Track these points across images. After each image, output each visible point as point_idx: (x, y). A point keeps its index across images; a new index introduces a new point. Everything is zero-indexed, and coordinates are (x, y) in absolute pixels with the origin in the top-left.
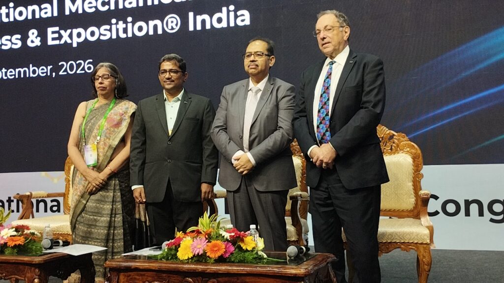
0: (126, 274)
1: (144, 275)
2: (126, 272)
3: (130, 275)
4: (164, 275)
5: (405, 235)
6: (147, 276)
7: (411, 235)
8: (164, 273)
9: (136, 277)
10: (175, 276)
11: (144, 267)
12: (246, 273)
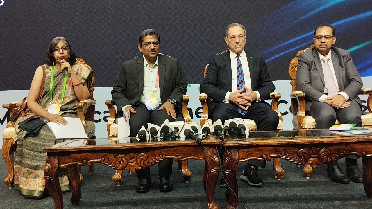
0: (244, 150)
1: (262, 150)
3: (249, 151)
4: (281, 149)
8: (281, 147)
9: (254, 152)
10: (291, 148)
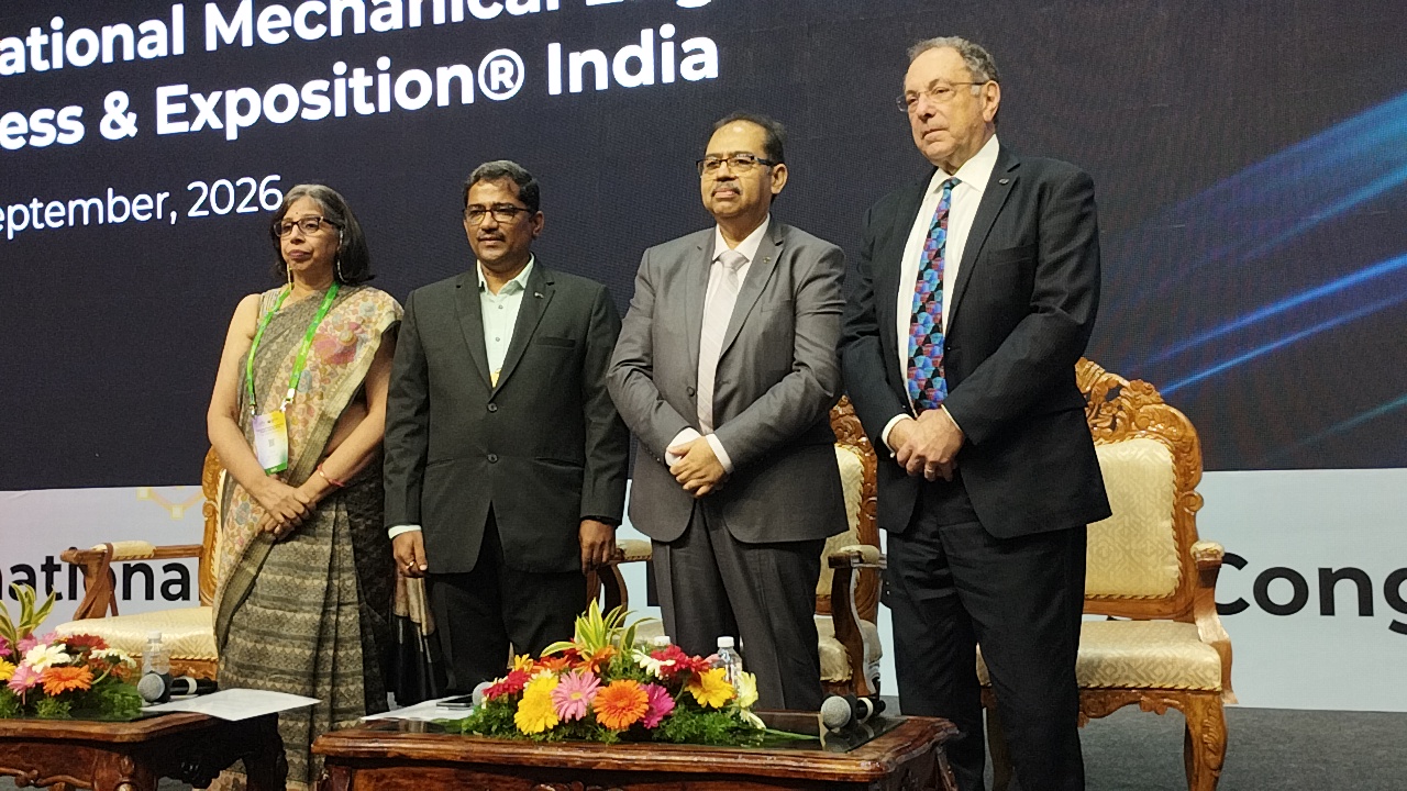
0: (372, 771)
1: (422, 776)
2: (371, 768)
3: (384, 776)
4: (479, 776)
5: (1151, 667)
6: (431, 778)
7: (1169, 667)
8: (478, 771)
9: (400, 781)
10: (507, 778)
11: (421, 754)
12: (705, 770)
